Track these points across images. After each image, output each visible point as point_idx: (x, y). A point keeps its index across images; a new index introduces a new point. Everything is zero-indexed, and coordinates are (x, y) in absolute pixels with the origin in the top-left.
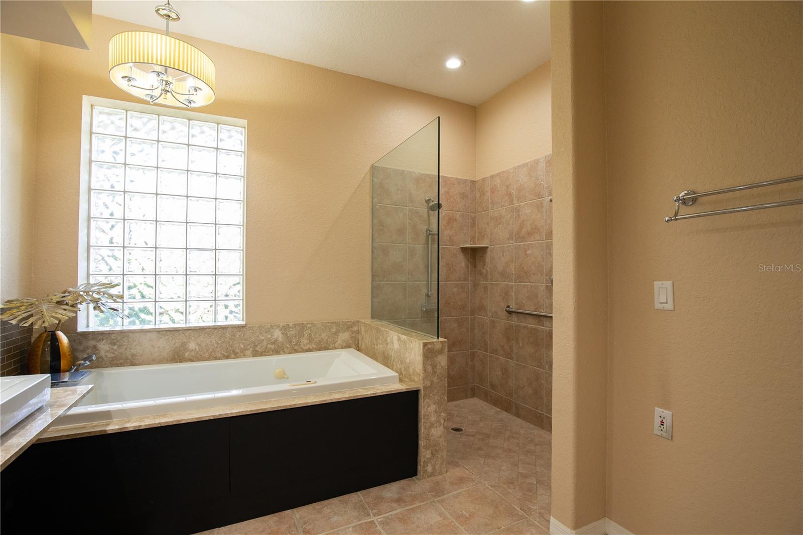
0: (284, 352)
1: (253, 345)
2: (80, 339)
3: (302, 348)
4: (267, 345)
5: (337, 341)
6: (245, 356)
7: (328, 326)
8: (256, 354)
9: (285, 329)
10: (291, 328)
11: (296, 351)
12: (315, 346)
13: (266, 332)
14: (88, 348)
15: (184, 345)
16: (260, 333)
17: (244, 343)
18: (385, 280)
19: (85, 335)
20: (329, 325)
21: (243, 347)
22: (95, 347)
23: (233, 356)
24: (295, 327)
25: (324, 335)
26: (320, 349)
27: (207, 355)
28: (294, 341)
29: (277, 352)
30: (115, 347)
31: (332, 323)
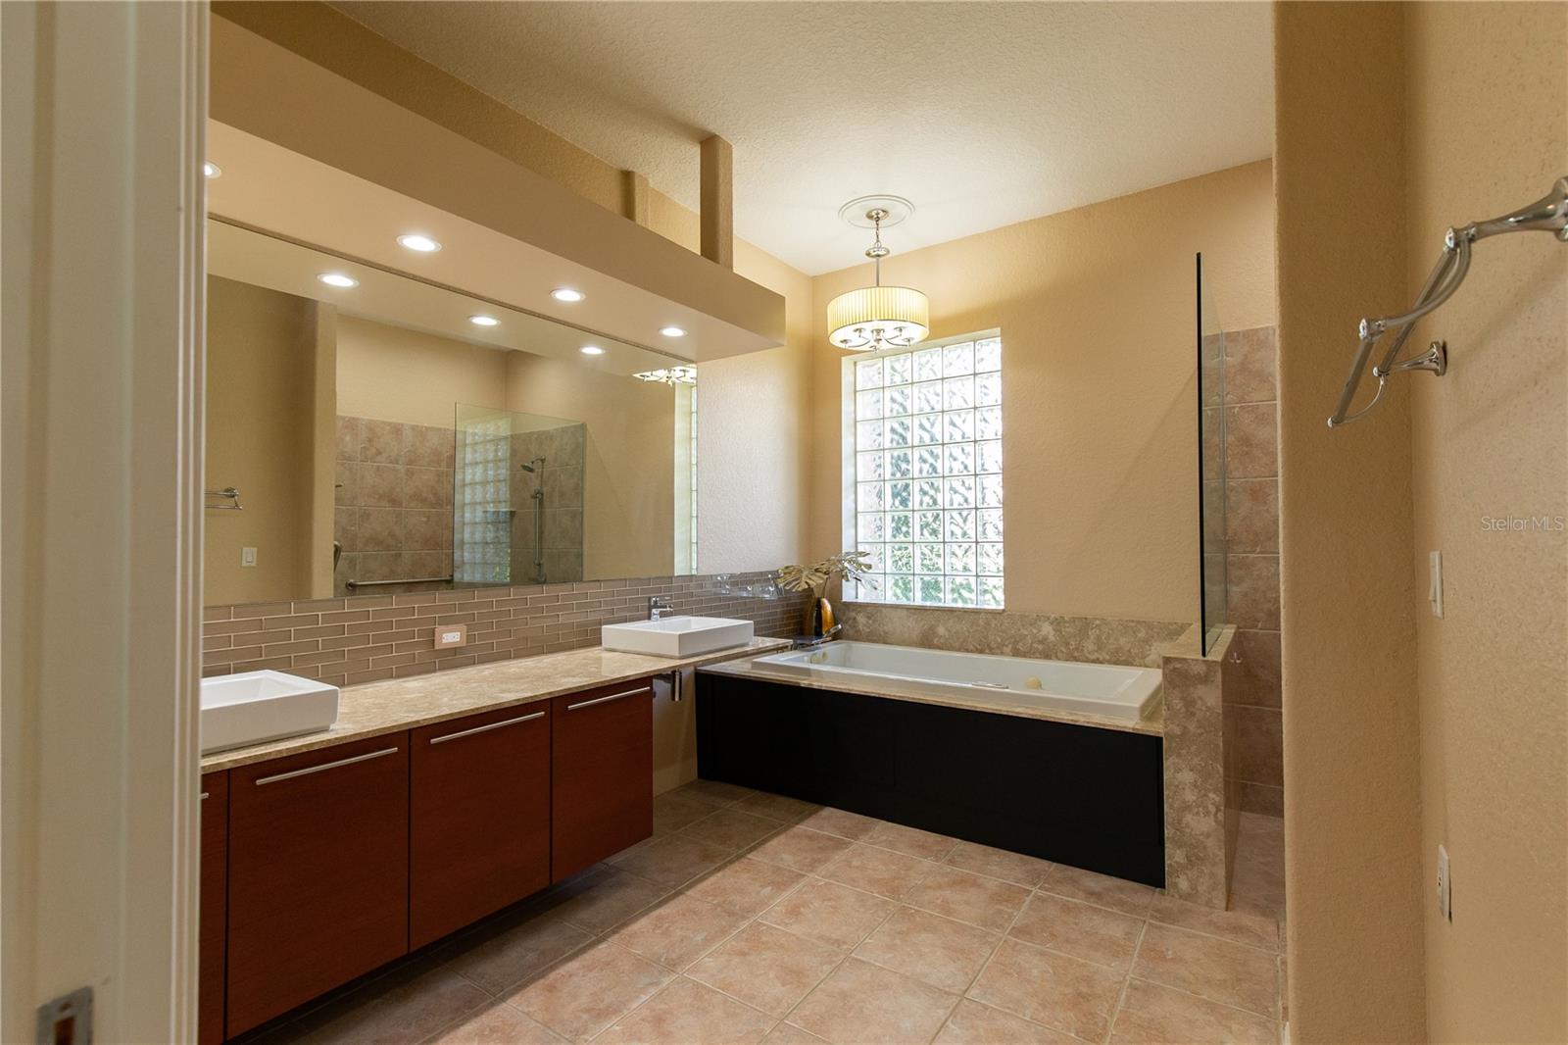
0: (1057, 657)
1: (1013, 640)
2: (843, 609)
3: (1087, 658)
4: (1032, 643)
5: (1149, 655)
6: (1002, 653)
7: (1132, 627)
8: (1016, 653)
9: (1058, 623)
10: (1067, 622)
11: (1076, 659)
12: (1108, 657)
13: (1031, 625)
14: (850, 619)
15: (932, 628)
16: (1023, 626)
17: (1000, 637)
18: (1258, 549)
19: (848, 605)
20: (1133, 624)
21: (999, 640)
22: (855, 619)
23: (987, 651)
24: (1074, 621)
25: (1123, 641)
26: (1117, 663)
27: (957, 645)
28: (1073, 644)
29: (1047, 655)
30: (871, 622)
31: (1138, 622)
